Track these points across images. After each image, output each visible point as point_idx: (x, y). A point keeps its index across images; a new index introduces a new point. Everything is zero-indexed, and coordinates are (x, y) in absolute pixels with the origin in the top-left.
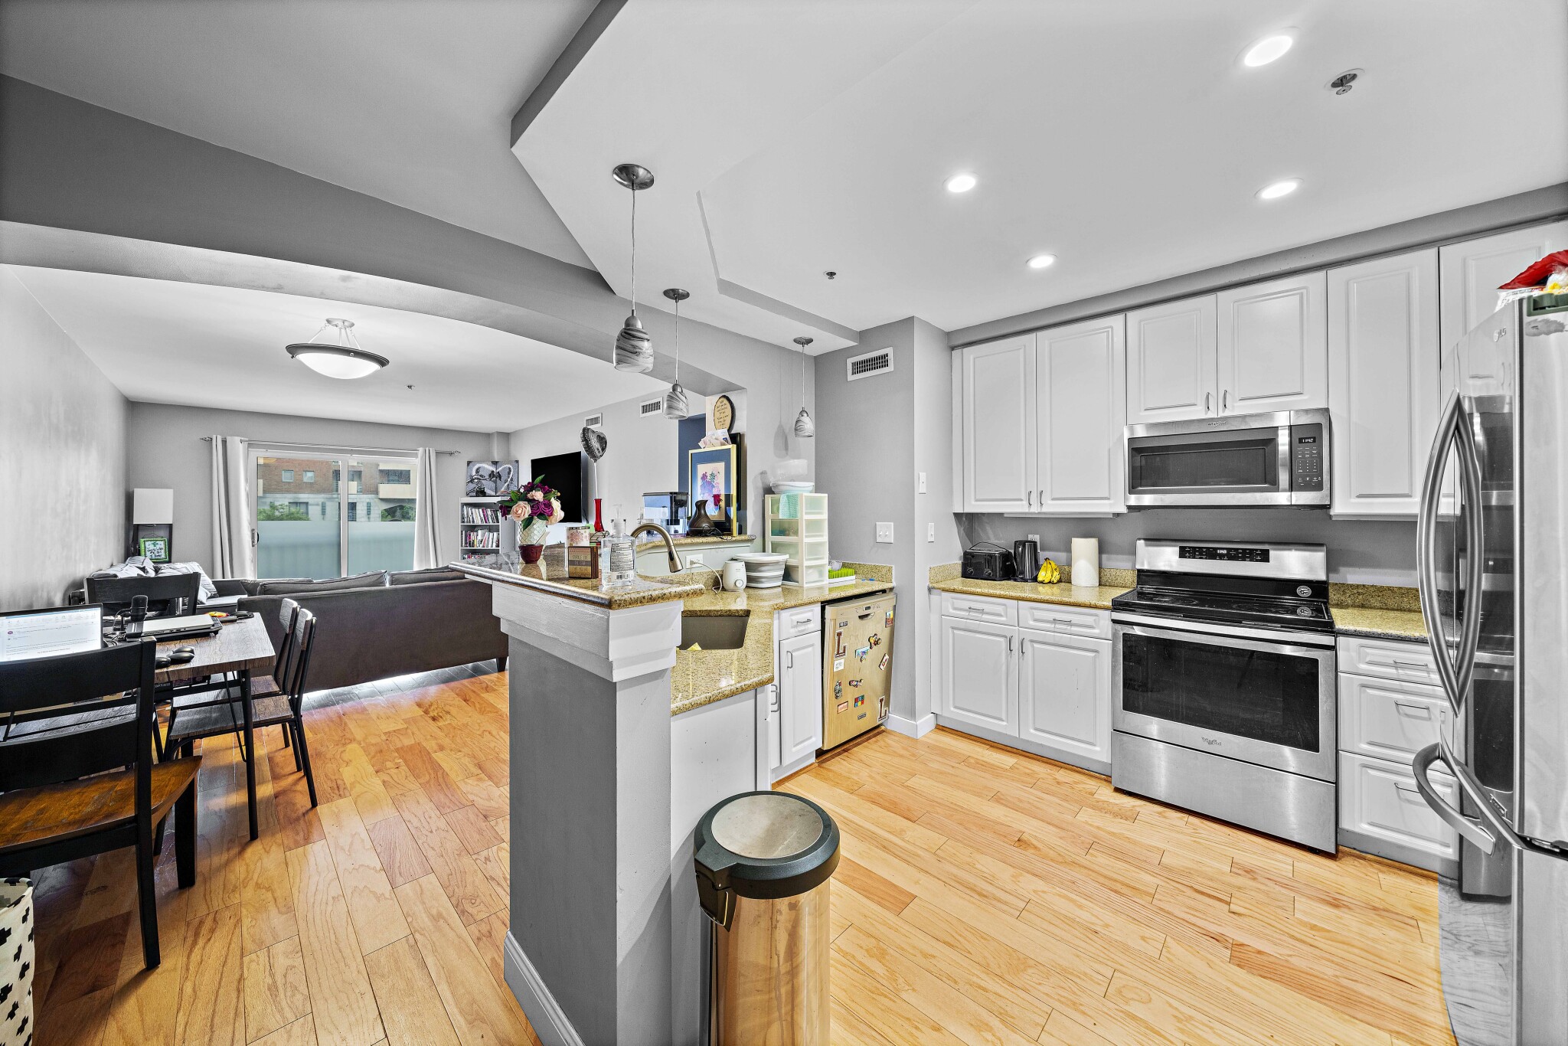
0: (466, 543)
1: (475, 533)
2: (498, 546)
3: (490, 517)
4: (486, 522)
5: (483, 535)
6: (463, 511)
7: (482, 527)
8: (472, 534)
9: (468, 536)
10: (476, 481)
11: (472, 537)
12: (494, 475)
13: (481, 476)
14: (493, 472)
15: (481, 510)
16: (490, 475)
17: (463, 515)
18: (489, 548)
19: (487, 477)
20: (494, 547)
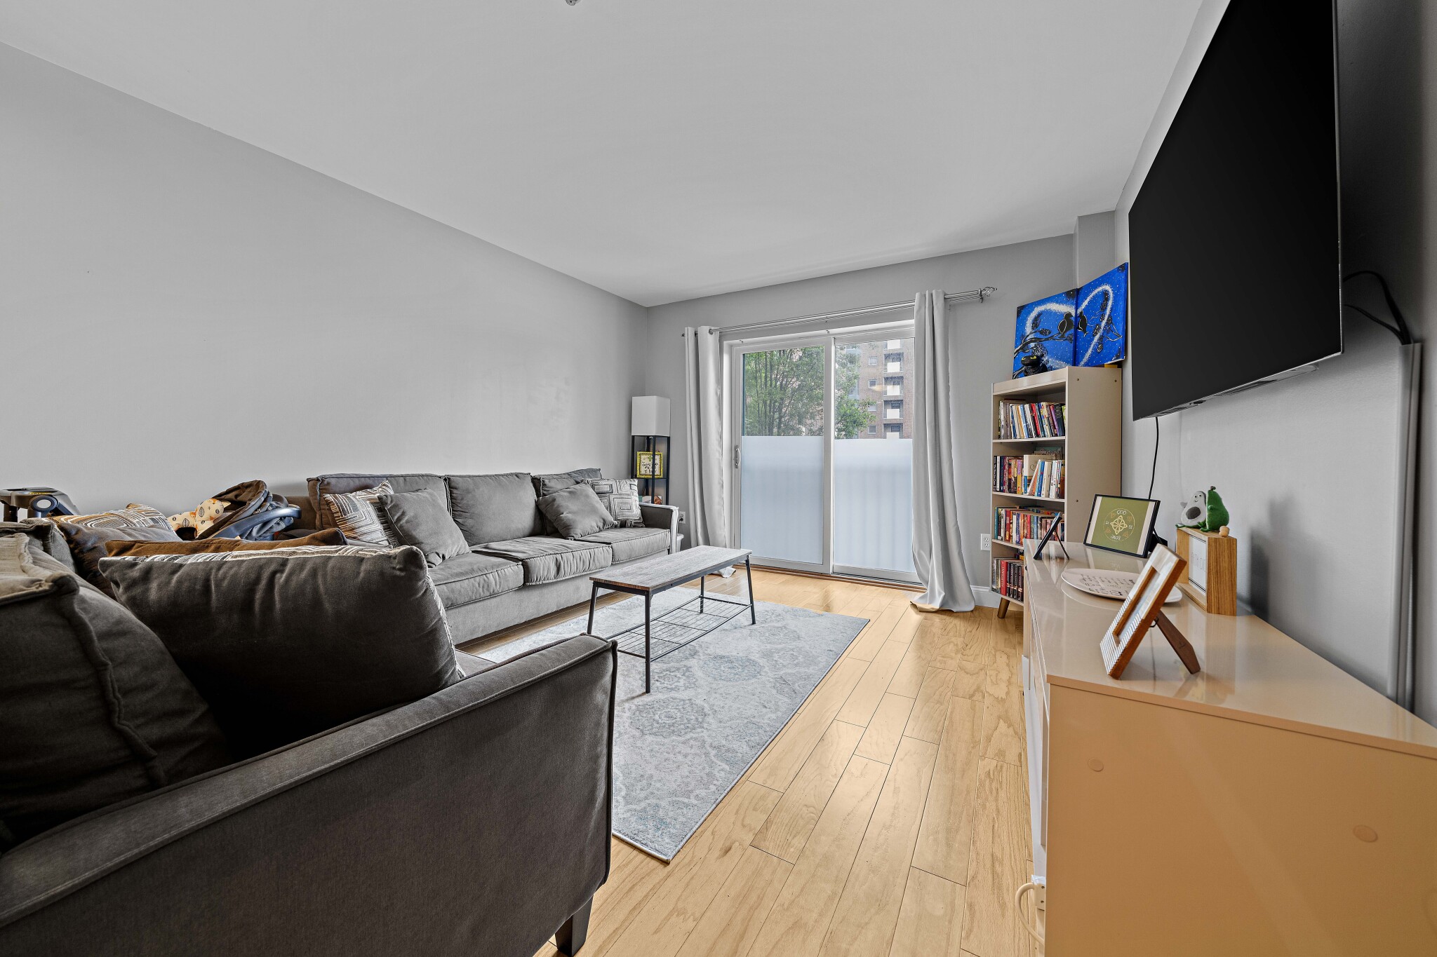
0: (1002, 484)
1: (1019, 462)
2: (1061, 494)
3: (1045, 421)
4: (1038, 435)
5: (1032, 468)
6: (997, 413)
7: (1032, 448)
8: (1013, 462)
9: (1004, 467)
10: (1032, 345)
11: (1014, 471)
12: (1070, 322)
13: (1041, 332)
14: (1069, 315)
15: (1027, 406)
16: (1062, 326)
17: (997, 421)
18: (1043, 498)
19: (1055, 332)
20: (1053, 497)
